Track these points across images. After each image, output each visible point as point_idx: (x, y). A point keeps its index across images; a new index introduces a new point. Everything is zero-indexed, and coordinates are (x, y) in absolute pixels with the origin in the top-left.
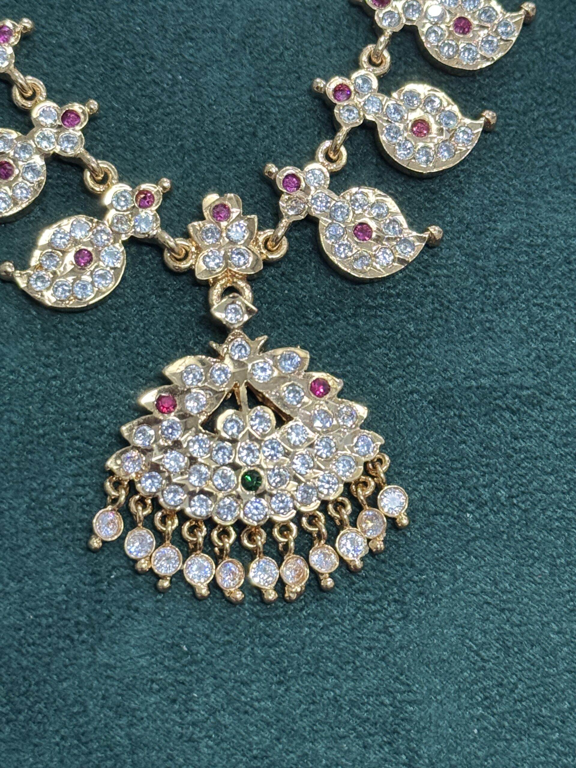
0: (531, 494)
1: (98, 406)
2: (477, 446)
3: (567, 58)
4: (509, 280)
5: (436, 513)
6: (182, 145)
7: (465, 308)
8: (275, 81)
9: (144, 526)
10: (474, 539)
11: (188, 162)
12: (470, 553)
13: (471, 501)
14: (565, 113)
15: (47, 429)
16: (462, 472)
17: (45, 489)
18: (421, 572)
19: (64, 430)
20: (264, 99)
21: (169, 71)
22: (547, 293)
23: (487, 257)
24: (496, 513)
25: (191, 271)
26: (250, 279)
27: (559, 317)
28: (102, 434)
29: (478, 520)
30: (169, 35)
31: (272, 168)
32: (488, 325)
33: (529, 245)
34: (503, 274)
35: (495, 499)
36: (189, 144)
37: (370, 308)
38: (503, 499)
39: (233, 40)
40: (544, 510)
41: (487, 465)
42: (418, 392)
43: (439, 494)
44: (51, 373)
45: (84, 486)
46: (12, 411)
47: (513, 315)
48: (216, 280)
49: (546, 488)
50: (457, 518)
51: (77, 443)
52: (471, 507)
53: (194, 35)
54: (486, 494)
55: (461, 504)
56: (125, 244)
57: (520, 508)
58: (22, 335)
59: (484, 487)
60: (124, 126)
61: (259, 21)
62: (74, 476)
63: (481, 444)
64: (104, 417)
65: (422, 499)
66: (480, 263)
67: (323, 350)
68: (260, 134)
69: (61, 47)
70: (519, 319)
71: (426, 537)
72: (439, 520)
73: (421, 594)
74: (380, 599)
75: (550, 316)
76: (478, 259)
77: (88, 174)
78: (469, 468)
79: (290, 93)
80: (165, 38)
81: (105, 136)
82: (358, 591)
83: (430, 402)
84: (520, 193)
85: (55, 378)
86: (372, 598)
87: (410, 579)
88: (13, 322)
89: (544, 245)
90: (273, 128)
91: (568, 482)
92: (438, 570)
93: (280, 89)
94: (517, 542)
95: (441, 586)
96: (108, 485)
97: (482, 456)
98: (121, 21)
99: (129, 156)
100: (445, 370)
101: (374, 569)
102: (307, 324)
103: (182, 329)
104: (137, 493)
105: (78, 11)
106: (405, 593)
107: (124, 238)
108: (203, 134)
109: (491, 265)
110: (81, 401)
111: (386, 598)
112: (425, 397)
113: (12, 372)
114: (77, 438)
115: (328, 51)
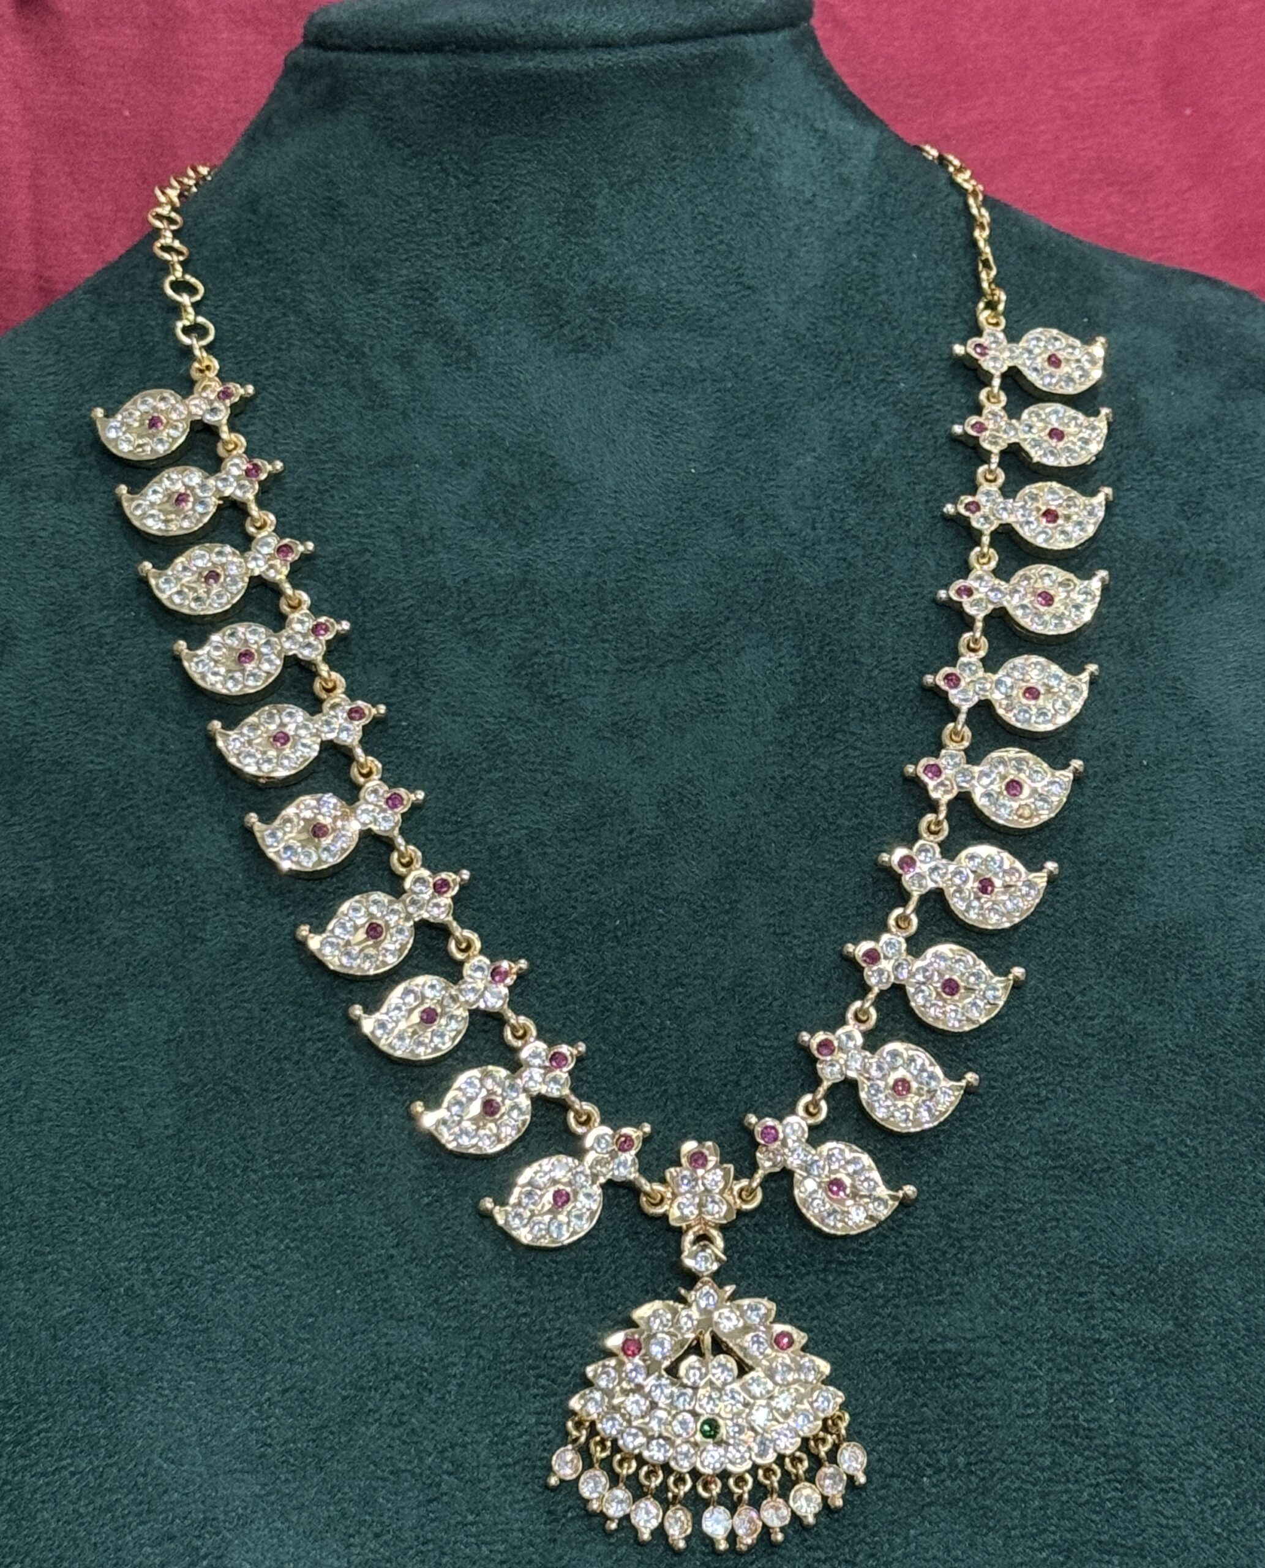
0: (991, 1463)
1: (565, 1345)
2: (939, 1411)
3: (1056, 1023)
4: (982, 1243)
5: (892, 1476)
6: (665, 1091)
7: (937, 1270)
8: (761, 1031)
9: (602, 1468)
10: (930, 1504)
11: (671, 1107)
12: (924, 1518)
13: (929, 1465)
14: (1050, 1079)
15: (514, 1365)
16: (922, 1436)
17: (509, 1424)
18: (874, 1534)
19: (530, 1368)
20: (749, 1048)
21: (658, 1016)
22: (1020, 1260)
23: (962, 1221)
24: (954, 1480)
25: (665, 1217)
26: (722, 1228)
27: (1030, 1287)
28: (567, 1374)
29: (935, 1486)
30: (662, 980)
31: (752, 1119)
32: (958, 1288)
33: (1005, 1210)
34: (975, 1238)
35: (953, 1465)
36: (672, 1089)
37: (841, 1263)
38: (961, 1466)
39: (723, 988)
40: (1002, 1479)
41: (948, 1430)
42: (883, 1351)
43: (898, 1456)
44: (521, 1310)
45: (546, 1424)
46: (481, 1345)
47: (984, 1280)
48: (689, 1227)
49: (1005, 1458)
50: (914, 1482)
51: (542, 1381)
52: (929, 1471)
53: (686, 981)
54: (945, 1460)
55: (919, 1467)
56: (602, 1186)
57: (977, 1476)
58: (497, 1271)
59: (944, 1452)
60: (610, 1068)
61: (750, 971)
62: (538, 1414)
63: (943, 1408)
64: (570, 1357)
65: (880, 1460)
66: (954, 1225)
67: (790, 1303)
68: (744, 1083)
69: (554, 987)
70: (989, 1286)
71: (880, 1498)
72: (896, 1483)
73: (872, 1555)
74: (831, 1558)
75: (1022, 1284)
76: (953, 1221)
77: (571, 1115)
78: (929, 1431)
79: (775, 1044)
80: (656, 982)
81: (590, 1078)
82: (809, 1548)
83: (895, 1363)
84: (999, 1157)
85: (525, 1315)
86: (823, 1556)
87: (863, 1540)
88: (488, 1257)
89: (1020, 1211)
90: (756, 1077)
91: (1028, 1454)
92: (891, 1533)
93: (766, 1038)
94: (973, 1510)
95: (892, 1549)
96: (570, 1424)
97: (943, 1421)
98: (614, 965)
99: (612, 1098)
100: (912, 1331)
101: (826, 1527)
102: (776, 1276)
103: (653, 1274)
104: (598, 1434)
105: (574, 952)
106: (857, 1554)
107: (602, 1180)
108: (687, 1080)
109: (965, 1228)
110: (549, 1339)
111: (836, 1557)
112: (890, 1357)
113: (484, 1306)
114: (542, 1377)
115: (817, 1003)
